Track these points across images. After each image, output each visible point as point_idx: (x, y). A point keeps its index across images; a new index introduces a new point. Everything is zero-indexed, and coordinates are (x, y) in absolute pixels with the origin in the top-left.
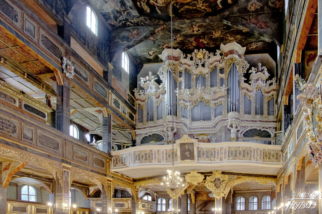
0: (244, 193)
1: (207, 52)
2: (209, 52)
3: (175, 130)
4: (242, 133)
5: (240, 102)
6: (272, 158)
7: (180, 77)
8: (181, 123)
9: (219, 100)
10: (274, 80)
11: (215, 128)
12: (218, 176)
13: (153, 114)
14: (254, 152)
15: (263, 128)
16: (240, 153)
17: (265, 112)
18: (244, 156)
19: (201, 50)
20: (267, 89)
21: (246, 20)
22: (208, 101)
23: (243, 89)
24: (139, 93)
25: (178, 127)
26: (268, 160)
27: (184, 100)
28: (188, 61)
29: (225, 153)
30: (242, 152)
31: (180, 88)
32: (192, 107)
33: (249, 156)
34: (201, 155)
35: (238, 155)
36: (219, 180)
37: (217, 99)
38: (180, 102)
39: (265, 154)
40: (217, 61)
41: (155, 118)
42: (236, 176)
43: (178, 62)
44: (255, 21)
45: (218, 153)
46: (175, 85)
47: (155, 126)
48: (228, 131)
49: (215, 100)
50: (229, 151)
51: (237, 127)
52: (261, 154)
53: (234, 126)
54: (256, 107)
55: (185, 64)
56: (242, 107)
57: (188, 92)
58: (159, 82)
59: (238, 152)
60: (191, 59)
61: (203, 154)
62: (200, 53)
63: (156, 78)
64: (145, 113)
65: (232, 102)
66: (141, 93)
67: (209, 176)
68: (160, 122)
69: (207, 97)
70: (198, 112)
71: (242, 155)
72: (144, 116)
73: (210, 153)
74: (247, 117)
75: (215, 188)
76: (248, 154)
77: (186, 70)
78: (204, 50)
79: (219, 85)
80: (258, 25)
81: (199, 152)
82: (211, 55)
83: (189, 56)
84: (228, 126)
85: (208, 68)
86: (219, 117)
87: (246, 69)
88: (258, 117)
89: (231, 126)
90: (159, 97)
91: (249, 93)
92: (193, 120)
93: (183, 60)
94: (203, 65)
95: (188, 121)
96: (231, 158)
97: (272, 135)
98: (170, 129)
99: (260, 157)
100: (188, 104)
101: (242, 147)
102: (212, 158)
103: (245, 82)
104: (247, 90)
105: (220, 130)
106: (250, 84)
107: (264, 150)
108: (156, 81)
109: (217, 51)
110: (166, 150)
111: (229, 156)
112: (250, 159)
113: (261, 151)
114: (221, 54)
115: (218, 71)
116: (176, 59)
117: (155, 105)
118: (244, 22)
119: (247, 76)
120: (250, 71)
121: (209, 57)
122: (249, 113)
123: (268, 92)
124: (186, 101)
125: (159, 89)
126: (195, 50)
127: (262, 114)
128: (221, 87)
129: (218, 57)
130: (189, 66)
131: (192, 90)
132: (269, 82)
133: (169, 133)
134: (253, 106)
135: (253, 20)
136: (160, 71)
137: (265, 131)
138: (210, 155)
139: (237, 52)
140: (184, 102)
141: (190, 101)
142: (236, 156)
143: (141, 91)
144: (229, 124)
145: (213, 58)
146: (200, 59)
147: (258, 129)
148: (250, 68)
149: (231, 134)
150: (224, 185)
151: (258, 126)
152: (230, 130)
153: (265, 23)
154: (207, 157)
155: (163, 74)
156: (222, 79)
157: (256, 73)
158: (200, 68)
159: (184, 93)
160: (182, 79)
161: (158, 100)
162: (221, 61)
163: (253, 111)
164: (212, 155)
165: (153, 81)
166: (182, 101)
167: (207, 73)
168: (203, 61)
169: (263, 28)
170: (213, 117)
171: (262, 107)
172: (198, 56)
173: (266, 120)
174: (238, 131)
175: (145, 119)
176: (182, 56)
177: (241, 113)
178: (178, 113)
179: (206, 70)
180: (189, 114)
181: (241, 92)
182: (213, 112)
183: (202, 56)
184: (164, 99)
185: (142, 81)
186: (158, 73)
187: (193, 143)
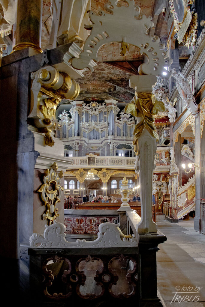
0: (116, 178)
1: (98, 103)
2: (99, 103)
3: (80, 144)
4: (116, 146)
5: (115, 130)
6: (132, 163)
7: (83, 115)
8: (83, 140)
9: (103, 129)
10: (133, 118)
11: (101, 144)
12: (105, 171)
13: (66, 134)
14: (123, 161)
15: (127, 143)
16: (116, 162)
17: (128, 135)
18: (118, 163)
19: (94, 102)
20: (129, 123)
21: (119, 95)
22: (98, 129)
23: (116, 122)
24: (58, 122)
25: (81, 142)
26: (130, 164)
27: (84, 128)
28: (87, 107)
29: (109, 161)
30: (117, 161)
31: (83, 122)
32: (89, 132)
33: (121, 162)
34: (98, 162)
35: (115, 162)
36: (105, 173)
37: (103, 128)
38: (82, 129)
39: (128, 161)
40: (103, 108)
41: (68, 136)
42: (113, 171)
43: (81, 107)
44: (124, 96)
45: (106, 161)
46: (80, 119)
47: (67, 141)
48: (109, 146)
49: (101, 129)
50: (111, 160)
51: (113, 144)
52: (126, 162)
53: (112, 143)
54: (123, 132)
55: (86, 109)
56: (116, 132)
57: (87, 124)
58: (70, 117)
59: (115, 161)
60: (89, 106)
61: (99, 162)
62: (94, 104)
63: (69, 115)
64: (61, 133)
65: (110, 130)
66: (60, 122)
67: (100, 171)
68: (70, 139)
69: (97, 127)
70: (92, 135)
71: (117, 162)
72: (61, 135)
73: (102, 161)
74: (118, 138)
75: (103, 177)
76: (120, 162)
77: (86, 111)
78: (96, 102)
79: (103, 121)
80: (125, 98)
81: (97, 160)
82: (100, 105)
83: (88, 105)
84: (109, 143)
85: (98, 111)
86: (104, 138)
87: (118, 112)
88: (125, 138)
89: (110, 143)
90: (70, 125)
91: (120, 125)
92: (90, 139)
93: (84, 107)
94: (95, 110)
95: (87, 140)
96: (112, 164)
97: (132, 147)
98: (77, 144)
99: (126, 163)
100: (87, 130)
101: (117, 159)
102: (103, 163)
103: (118, 119)
104: (119, 123)
105: (104, 145)
106: (120, 120)
107: (128, 160)
108: (68, 116)
109: (103, 103)
110: (80, 159)
111: (111, 163)
112: (121, 164)
113: (126, 160)
114: (105, 105)
115: (103, 113)
116: (81, 105)
117: (67, 129)
118: (118, 96)
119: (119, 115)
120: (120, 113)
121: (99, 106)
122: (120, 136)
123: (130, 124)
124: (86, 129)
125: (70, 121)
126: (91, 102)
127: (126, 136)
128: (105, 122)
129: (103, 106)
130: (88, 110)
131: (89, 123)
132: (130, 119)
133: (76, 146)
134: (122, 131)
135: (123, 96)
136: (71, 110)
137: (128, 145)
138: (102, 162)
139: (114, 103)
140: (84, 129)
141: (88, 129)
142: (114, 163)
143: (59, 121)
144: (109, 142)
145: (101, 107)
146: (94, 107)
147: (125, 144)
148: (120, 112)
149: (110, 147)
150: (108, 176)
151: (124, 142)
152: (109, 145)
153: (128, 97)
154: (101, 163)
155: (72, 112)
156: (105, 117)
157: (123, 114)
158: (94, 111)
159: (84, 124)
160: (84, 117)
161: (69, 126)
162: (105, 108)
163: (122, 135)
164: (103, 162)
165: (67, 116)
166: (83, 129)
167: (97, 114)
168: (95, 107)
169: (127, 100)
170: (100, 138)
171: (126, 132)
172: (93, 105)
173: (129, 139)
174: (114, 145)
175: (61, 136)
176: (84, 104)
177: (115, 136)
178: (81, 135)
179: (97, 113)
180: (87, 136)
181: (115, 124)
182: (100, 135)
183: (95, 105)
184: (73, 126)
185: (60, 116)
186: (70, 111)
187: (94, 157)
